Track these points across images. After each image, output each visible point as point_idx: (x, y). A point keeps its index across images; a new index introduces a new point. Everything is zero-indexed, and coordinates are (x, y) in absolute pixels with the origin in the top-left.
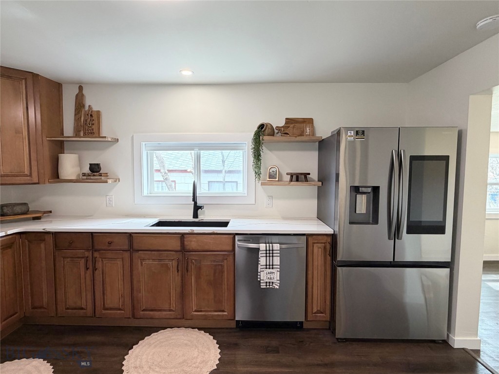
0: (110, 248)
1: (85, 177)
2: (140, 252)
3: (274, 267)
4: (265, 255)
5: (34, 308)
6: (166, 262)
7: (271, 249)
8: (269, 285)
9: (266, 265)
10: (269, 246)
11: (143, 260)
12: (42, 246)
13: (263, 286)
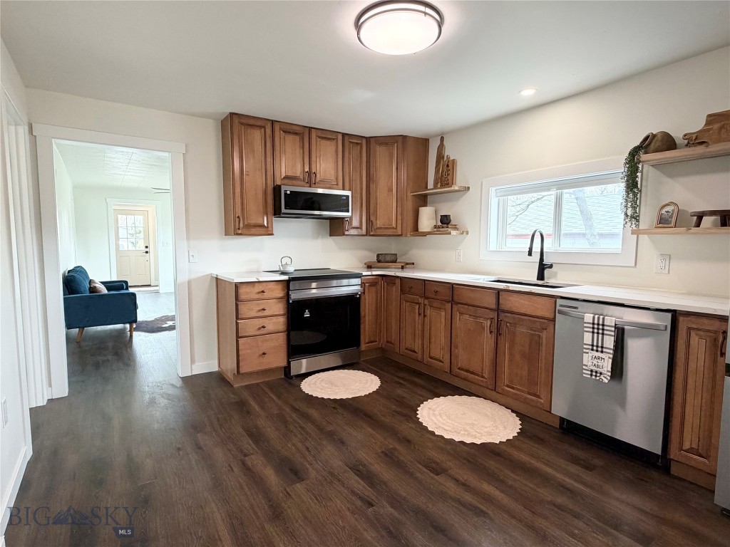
0: (436, 297)
2: (459, 305)
3: (604, 350)
4: (591, 330)
5: (388, 342)
6: (481, 320)
7: (601, 323)
8: (596, 376)
9: (593, 345)
10: (599, 318)
11: (461, 314)
12: (394, 287)
13: (587, 374)
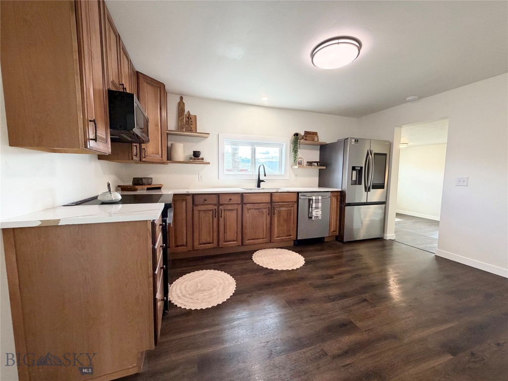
0: (230, 203)
1: (192, 160)
2: (248, 205)
3: (319, 208)
4: (315, 202)
5: (177, 246)
7: (317, 199)
8: (316, 218)
9: (315, 207)
11: (249, 209)
13: (313, 219)
